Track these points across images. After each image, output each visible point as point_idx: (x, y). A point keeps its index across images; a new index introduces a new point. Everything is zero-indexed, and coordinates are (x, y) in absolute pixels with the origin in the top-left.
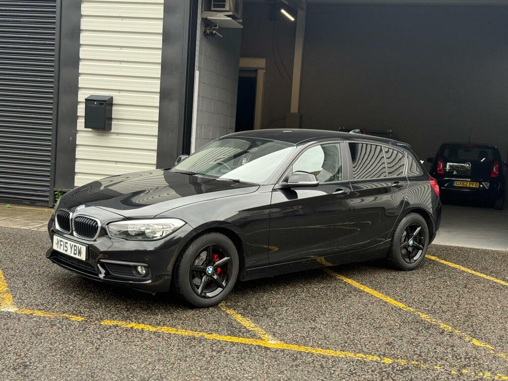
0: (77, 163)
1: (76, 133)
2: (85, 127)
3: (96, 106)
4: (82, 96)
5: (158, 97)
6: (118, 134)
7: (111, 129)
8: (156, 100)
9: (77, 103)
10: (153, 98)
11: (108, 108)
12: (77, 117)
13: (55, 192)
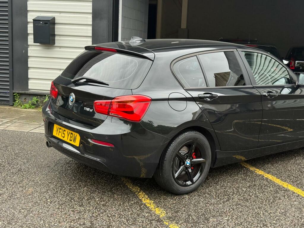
0: (29, 71)
1: (28, 47)
2: (34, 43)
3: (41, 25)
4: (31, 17)
5: (90, 16)
6: (60, 47)
7: (54, 44)
8: (89, 19)
9: (27, 23)
10: (87, 18)
11: (51, 26)
12: (27, 34)
13: (14, 93)
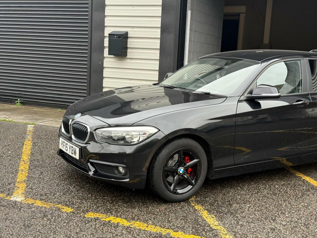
0: (104, 80)
1: (104, 59)
2: (109, 55)
3: (116, 39)
4: (107, 32)
5: (159, 30)
6: (132, 59)
7: (126, 56)
9: (104, 37)
10: (156, 32)
11: (124, 40)
12: (104, 48)
